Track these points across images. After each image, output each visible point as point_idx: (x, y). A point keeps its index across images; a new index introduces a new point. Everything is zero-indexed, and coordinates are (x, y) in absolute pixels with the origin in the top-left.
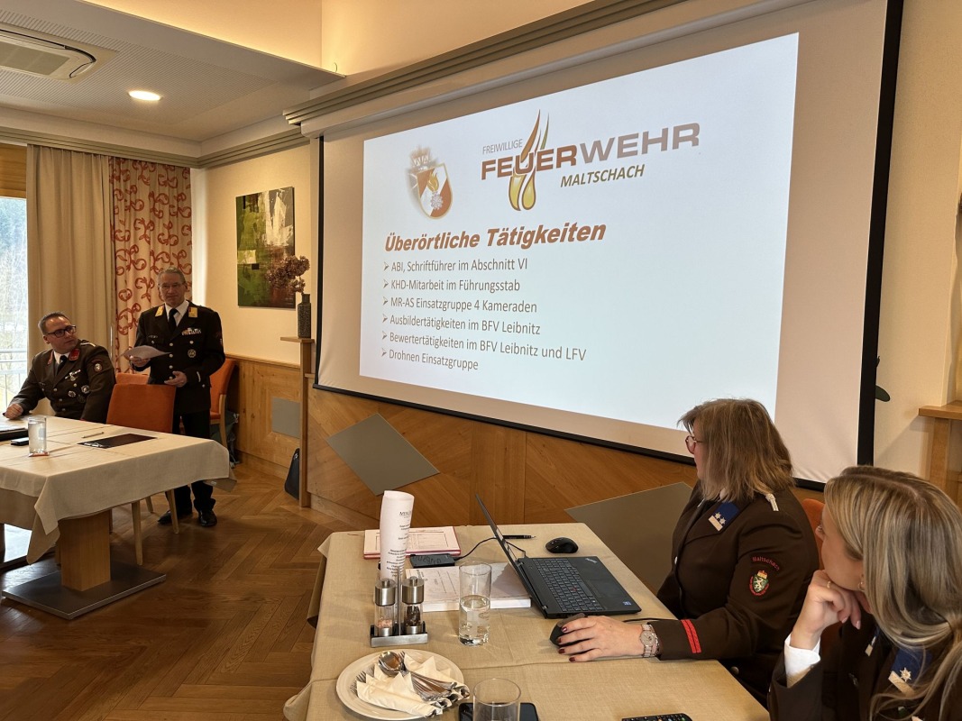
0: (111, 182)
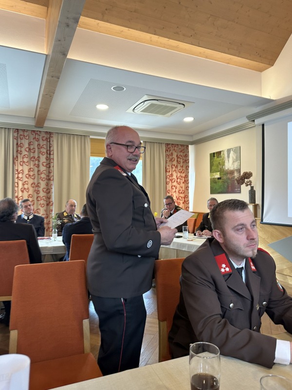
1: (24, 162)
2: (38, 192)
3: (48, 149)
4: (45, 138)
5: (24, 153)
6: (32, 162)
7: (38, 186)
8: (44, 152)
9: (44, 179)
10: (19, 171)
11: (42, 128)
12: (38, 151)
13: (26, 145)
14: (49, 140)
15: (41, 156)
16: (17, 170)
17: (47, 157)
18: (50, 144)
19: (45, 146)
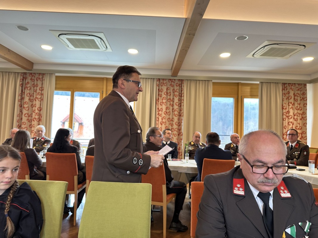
0: (282, 91)
1: (163, 103)
2: (172, 125)
3: (180, 92)
4: (178, 84)
5: (164, 96)
6: (168, 103)
7: (172, 120)
8: (177, 95)
9: (176, 115)
10: (159, 109)
11: (176, 76)
12: (173, 94)
13: (165, 90)
14: (181, 86)
15: (175, 98)
16: (158, 109)
17: (179, 98)
18: (181, 89)
19: (178, 90)
